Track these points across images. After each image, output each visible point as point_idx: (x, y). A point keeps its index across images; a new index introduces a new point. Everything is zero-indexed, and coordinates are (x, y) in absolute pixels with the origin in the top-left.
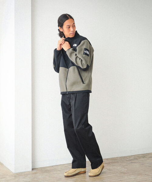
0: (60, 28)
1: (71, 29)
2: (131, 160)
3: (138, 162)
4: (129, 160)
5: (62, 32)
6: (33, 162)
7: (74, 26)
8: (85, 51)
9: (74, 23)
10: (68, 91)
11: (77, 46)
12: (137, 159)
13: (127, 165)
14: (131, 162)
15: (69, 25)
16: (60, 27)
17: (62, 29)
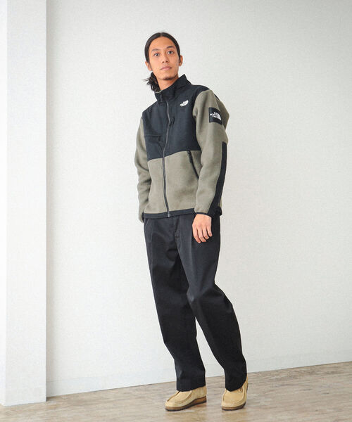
2: (281, 380)
3: (298, 385)
4: (277, 379)
6: (50, 382)
8: (211, 115)
10: (170, 210)
12: (295, 377)
13: (272, 390)
14: (281, 383)
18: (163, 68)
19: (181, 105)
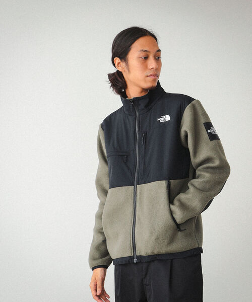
0: (118, 61)
7: (157, 58)
9: (159, 51)
18: (151, 75)
19: (159, 119)
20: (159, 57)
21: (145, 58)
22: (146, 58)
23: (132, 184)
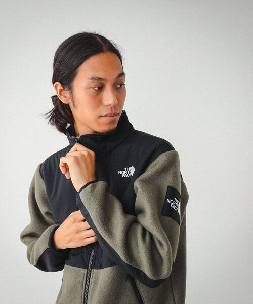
0: (60, 87)
1: (108, 97)
5: (66, 108)
7: (119, 86)
8: (169, 201)
9: (123, 74)
11: (138, 174)
15: (100, 78)
16: (61, 82)
17: (67, 93)
18: (106, 116)
19: (120, 173)
20: (122, 84)
21: (99, 88)
22: (101, 88)
23: (85, 266)
